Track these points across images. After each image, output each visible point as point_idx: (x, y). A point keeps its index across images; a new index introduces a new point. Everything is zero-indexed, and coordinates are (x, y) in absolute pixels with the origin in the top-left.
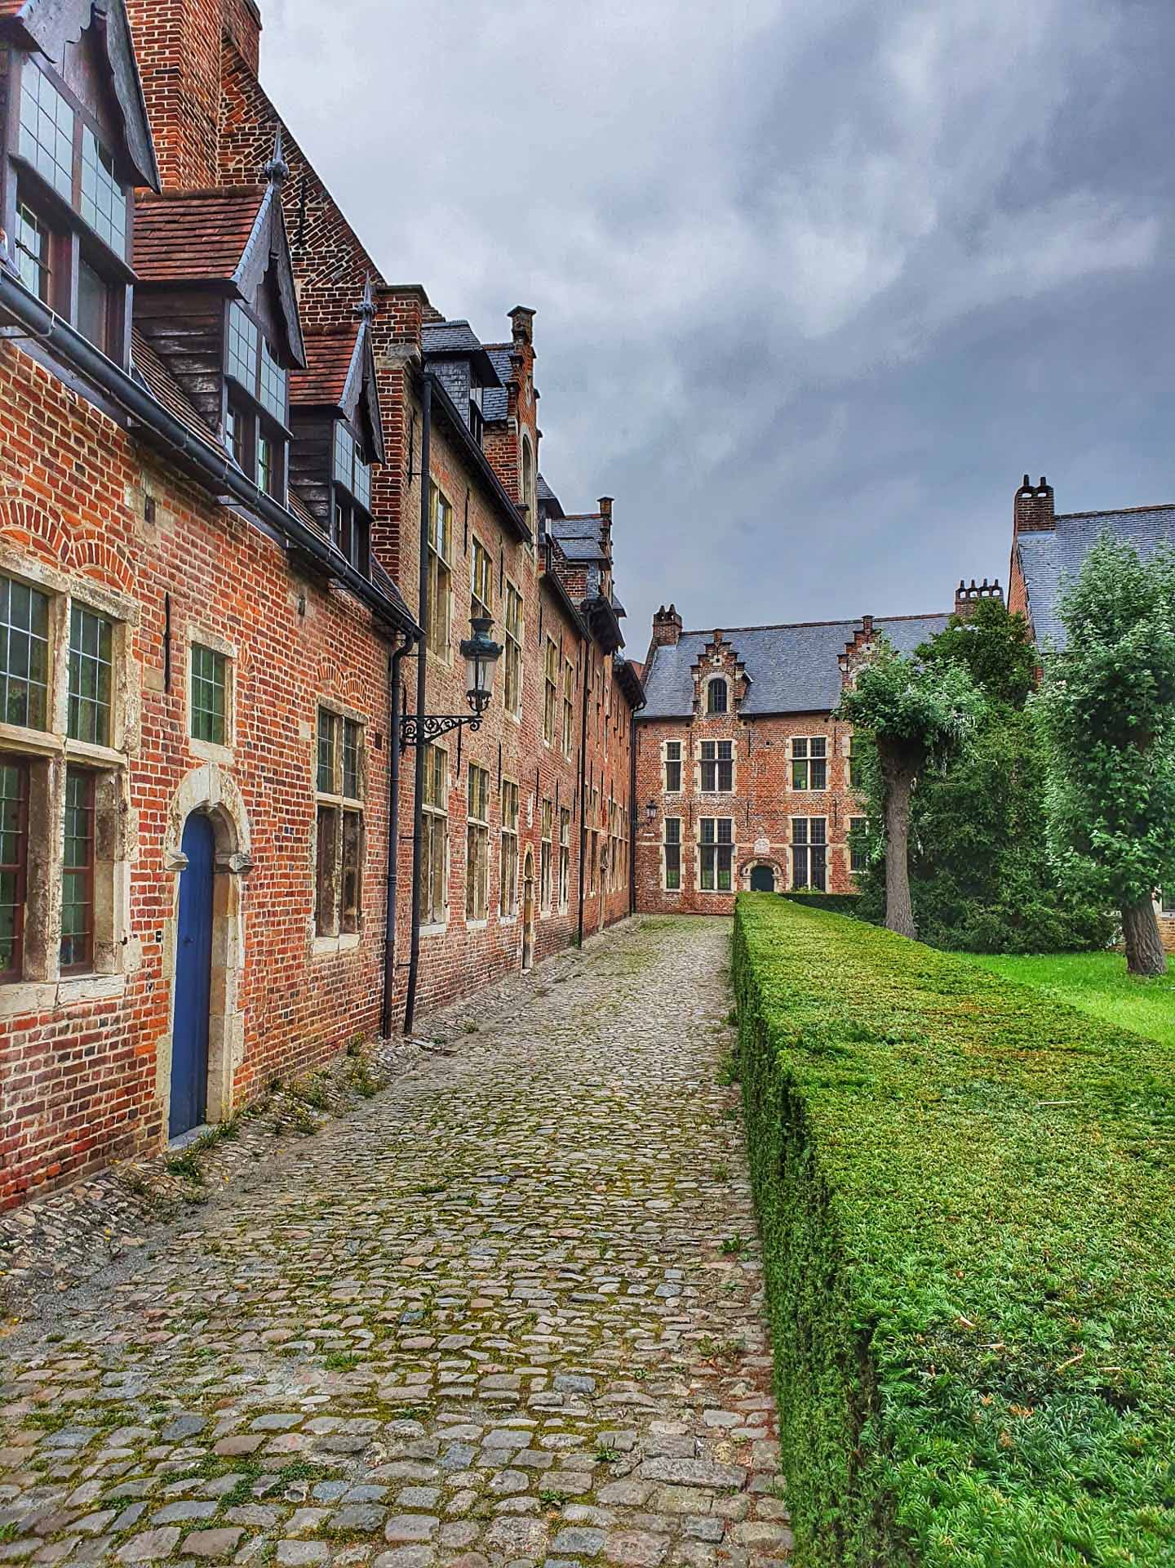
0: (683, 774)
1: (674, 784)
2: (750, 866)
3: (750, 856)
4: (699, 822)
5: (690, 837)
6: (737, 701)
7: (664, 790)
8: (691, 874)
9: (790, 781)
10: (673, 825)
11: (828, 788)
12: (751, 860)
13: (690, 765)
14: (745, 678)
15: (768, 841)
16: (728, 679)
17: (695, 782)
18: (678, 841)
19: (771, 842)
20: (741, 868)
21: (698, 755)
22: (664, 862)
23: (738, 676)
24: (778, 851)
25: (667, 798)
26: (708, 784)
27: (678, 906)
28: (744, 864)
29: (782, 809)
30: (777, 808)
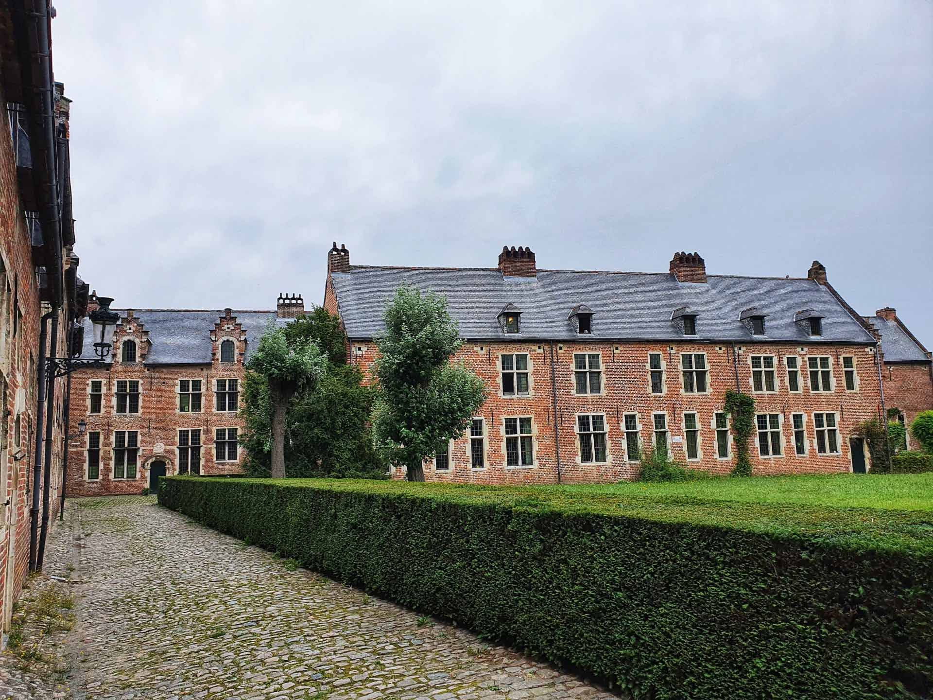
0: (103, 402)
1: (96, 408)
2: (150, 462)
3: (151, 455)
4: (114, 434)
5: (107, 444)
6: (143, 355)
7: (88, 413)
8: (107, 469)
9: (178, 407)
10: (95, 437)
11: (203, 410)
12: (151, 457)
13: (108, 396)
14: (148, 341)
15: (162, 445)
16: (137, 341)
17: (112, 408)
18: (98, 446)
19: (165, 445)
20: (143, 463)
21: (115, 389)
22: (87, 462)
23: (144, 339)
24: (169, 451)
25: (91, 418)
26: (121, 408)
27: (96, 491)
28: (146, 460)
29: (172, 424)
30: (169, 423)
